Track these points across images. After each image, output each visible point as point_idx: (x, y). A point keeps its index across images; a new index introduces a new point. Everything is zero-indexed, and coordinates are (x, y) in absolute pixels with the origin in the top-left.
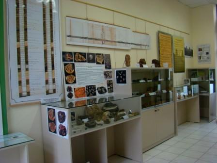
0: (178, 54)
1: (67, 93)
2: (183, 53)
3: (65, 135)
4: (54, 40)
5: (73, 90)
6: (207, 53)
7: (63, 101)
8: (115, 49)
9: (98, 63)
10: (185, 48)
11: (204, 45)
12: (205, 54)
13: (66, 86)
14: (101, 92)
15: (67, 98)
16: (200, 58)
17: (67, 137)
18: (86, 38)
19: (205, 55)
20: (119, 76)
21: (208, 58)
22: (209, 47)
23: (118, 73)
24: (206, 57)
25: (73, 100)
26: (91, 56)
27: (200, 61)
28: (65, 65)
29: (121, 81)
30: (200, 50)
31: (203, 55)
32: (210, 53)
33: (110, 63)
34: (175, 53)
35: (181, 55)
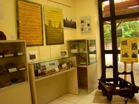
0: (53, 25)
2: (60, 25)
6: (89, 25)
10: (64, 20)
12: (87, 25)
16: (82, 29)
21: (90, 30)
22: (90, 19)
24: (88, 29)
27: (82, 33)
30: (82, 22)
31: (85, 27)
32: (91, 25)
34: (47, 24)
35: (57, 26)
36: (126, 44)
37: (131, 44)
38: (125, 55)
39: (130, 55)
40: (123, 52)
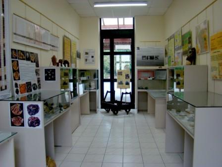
0: (74, 56)
1: (15, 89)
2: (76, 56)
3: (38, 125)
4: (5, 36)
5: (19, 86)
6: (93, 57)
7: (13, 96)
8: (41, 49)
9: (32, 62)
10: (77, 51)
11: (90, 50)
13: (14, 82)
14: (35, 89)
15: (16, 94)
16: (86, 60)
17: (41, 127)
18: (25, 37)
19: (90, 58)
20: (48, 74)
21: (93, 61)
22: (94, 52)
23: (47, 71)
24: (91, 60)
25: (19, 96)
26: (28, 54)
27: (86, 63)
28: (13, 61)
29: (50, 78)
30: (87, 53)
31: (89, 58)
32: (95, 57)
33: (38, 62)
36: (122, 75)
37: (125, 75)
38: (121, 83)
39: (124, 83)
40: (119, 81)
